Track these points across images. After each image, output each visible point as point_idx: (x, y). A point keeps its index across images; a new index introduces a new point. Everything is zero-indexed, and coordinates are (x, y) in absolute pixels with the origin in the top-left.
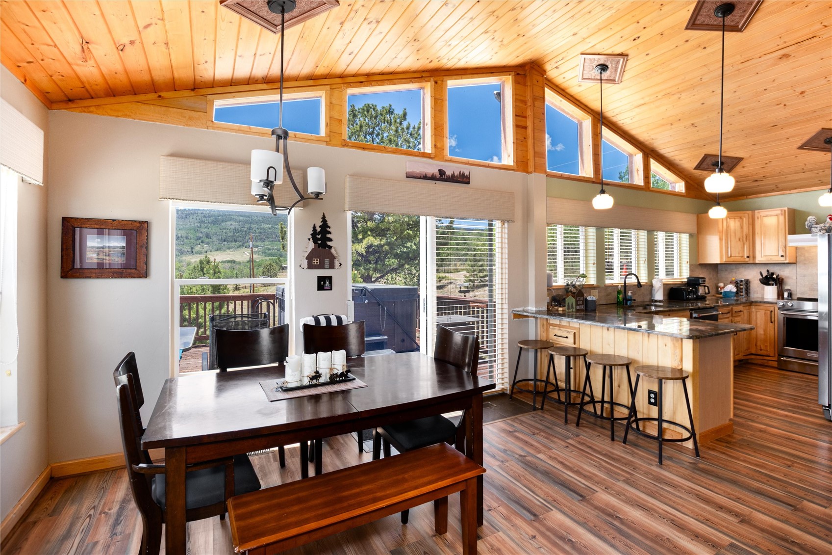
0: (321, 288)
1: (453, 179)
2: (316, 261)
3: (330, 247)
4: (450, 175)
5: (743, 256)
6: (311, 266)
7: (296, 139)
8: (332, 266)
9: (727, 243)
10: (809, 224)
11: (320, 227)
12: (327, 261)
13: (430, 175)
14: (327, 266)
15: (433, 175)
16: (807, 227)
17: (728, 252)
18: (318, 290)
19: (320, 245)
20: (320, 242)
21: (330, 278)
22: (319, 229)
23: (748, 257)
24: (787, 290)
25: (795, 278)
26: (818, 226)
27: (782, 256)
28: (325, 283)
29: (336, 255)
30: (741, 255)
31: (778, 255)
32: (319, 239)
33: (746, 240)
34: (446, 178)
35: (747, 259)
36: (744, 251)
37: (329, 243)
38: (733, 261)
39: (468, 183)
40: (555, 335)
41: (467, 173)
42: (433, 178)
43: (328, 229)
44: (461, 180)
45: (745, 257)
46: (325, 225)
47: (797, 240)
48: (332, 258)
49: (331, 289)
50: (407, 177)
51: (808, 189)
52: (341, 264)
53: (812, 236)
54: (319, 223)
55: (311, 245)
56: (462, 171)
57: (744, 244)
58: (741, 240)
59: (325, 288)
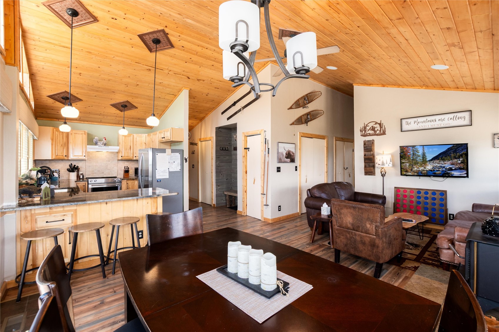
5: (63, 156)
9: (55, 147)
10: (96, 141)
16: (94, 142)
17: (56, 153)
23: (66, 156)
24: (81, 174)
25: (85, 168)
26: (101, 142)
27: (85, 156)
30: (62, 155)
31: (82, 156)
33: (65, 146)
35: (65, 157)
36: (63, 152)
38: (59, 158)
40: (47, 222)
45: (64, 156)
47: (91, 149)
51: (93, 123)
53: (99, 147)
57: (64, 148)
58: (63, 146)
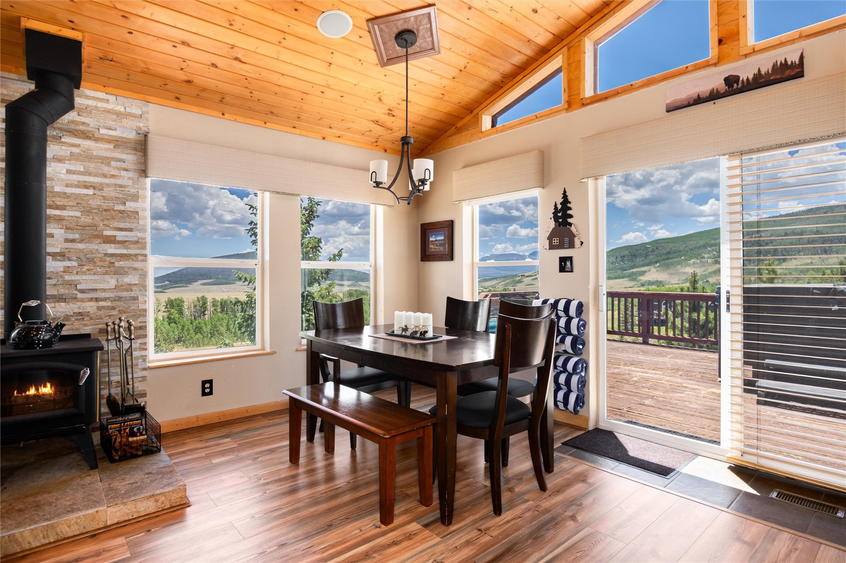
0: (562, 269)
1: (760, 82)
2: (556, 241)
3: (570, 224)
4: (751, 77)
6: (552, 247)
7: (538, 120)
8: (572, 246)
11: (561, 204)
12: (566, 239)
13: (707, 94)
14: (567, 245)
15: (712, 91)
18: (560, 272)
19: (560, 224)
20: (561, 220)
21: (570, 258)
22: (559, 206)
28: (565, 264)
29: (577, 233)
32: (560, 217)
34: (740, 85)
37: (570, 220)
39: (800, 75)
41: (793, 58)
42: (714, 96)
43: (569, 205)
44: (778, 77)
46: (566, 200)
48: (572, 236)
49: (572, 271)
50: (668, 111)
52: (582, 243)
54: (560, 200)
55: (552, 224)
56: (780, 60)
59: (566, 270)
